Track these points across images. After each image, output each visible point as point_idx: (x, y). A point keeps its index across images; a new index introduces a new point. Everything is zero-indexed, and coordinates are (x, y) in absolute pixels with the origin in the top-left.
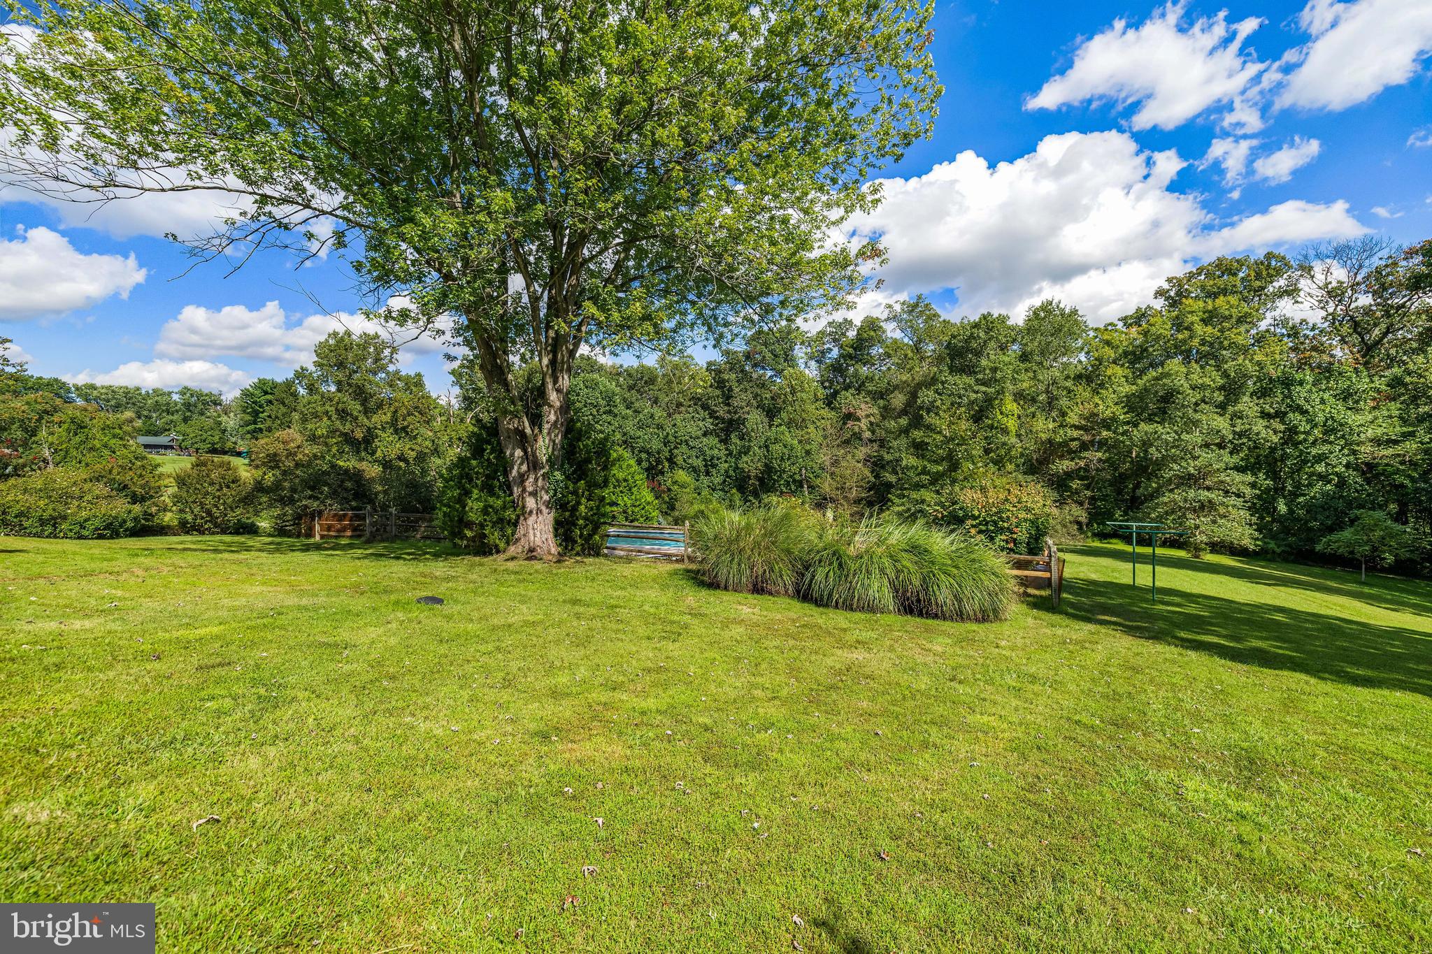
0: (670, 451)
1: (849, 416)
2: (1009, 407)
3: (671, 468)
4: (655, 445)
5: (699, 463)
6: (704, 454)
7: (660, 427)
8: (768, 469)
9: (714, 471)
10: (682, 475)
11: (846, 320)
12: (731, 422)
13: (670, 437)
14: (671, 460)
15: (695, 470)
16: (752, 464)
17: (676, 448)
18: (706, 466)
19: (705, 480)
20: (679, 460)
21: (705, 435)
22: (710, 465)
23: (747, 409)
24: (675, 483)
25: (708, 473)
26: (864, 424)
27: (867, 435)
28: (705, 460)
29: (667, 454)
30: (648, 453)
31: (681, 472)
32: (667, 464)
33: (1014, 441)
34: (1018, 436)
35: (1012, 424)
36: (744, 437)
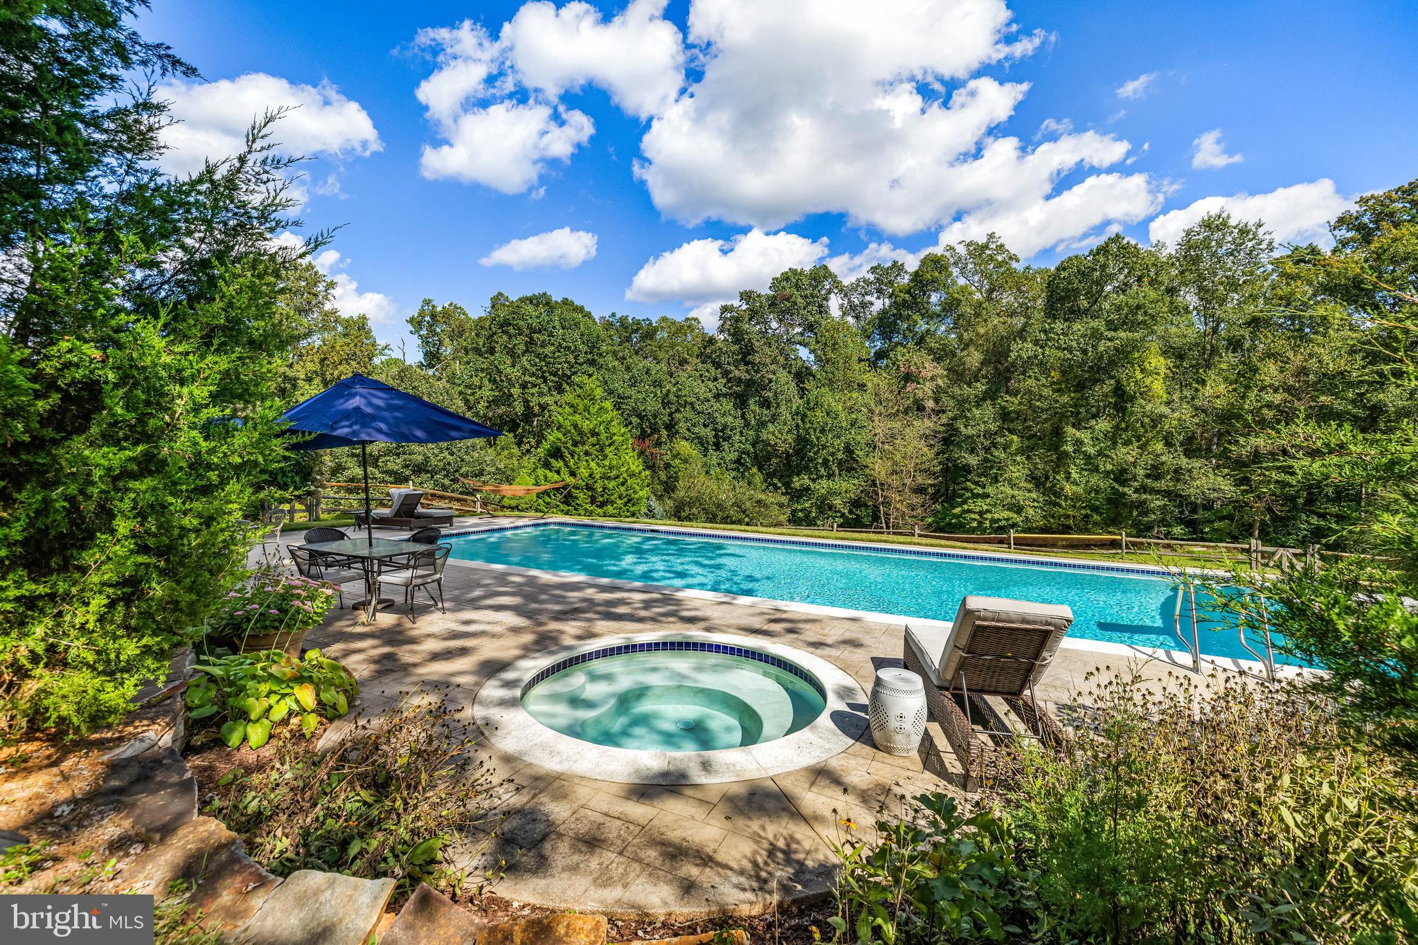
0: (670, 415)
1: (908, 378)
2: (1154, 362)
3: (671, 437)
4: (652, 405)
5: (708, 433)
6: (714, 422)
7: (657, 384)
8: (802, 443)
9: (726, 445)
10: (684, 447)
11: (895, 263)
12: (750, 383)
13: (671, 396)
14: (670, 427)
15: (701, 442)
16: (780, 436)
17: (677, 411)
18: (716, 436)
19: (714, 457)
20: (682, 427)
21: (717, 396)
22: (720, 438)
23: (773, 367)
24: (676, 456)
25: (717, 447)
26: (928, 388)
27: (930, 404)
28: (715, 429)
29: (666, 419)
30: (640, 416)
31: (683, 443)
32: (664, 433)
33: (1165, 410)
34: (1168, 403)
35: (1158, 386)
36: (765, 404)
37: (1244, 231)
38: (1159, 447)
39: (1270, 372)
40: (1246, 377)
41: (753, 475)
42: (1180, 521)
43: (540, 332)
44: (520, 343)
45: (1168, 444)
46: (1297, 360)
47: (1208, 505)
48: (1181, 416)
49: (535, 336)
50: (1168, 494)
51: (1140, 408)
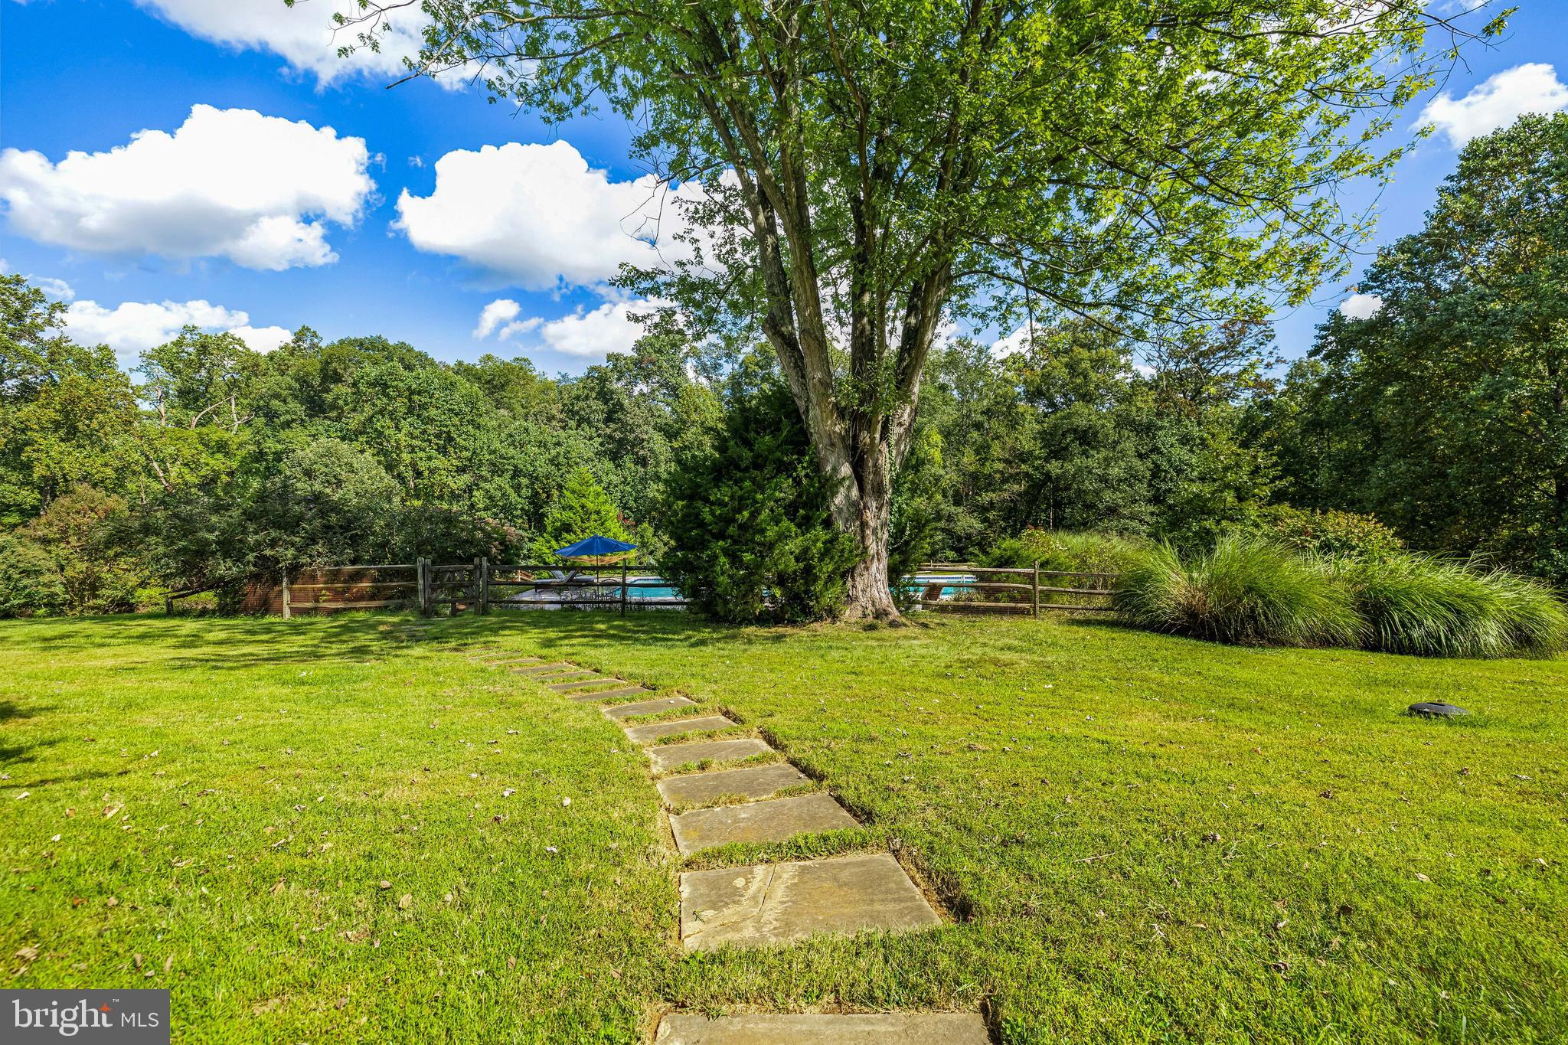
17: (568, 472)
29: (557, 480)
33: (942, 472)
34: (944, 467)
35: (937, 455)
36: (642, 462)
37: (980, 351)
38: (939, 497)
39: (996, 450)
40: (982, 451)
41: (644, 530)
42: (952, 548)
43: (419, 393)
44: (401, 406)
45: (945, 496)
46: (1010, 442)
47: (969, 537)
48: (951, 477)
49: (416, 397)
50: (943, 530)
51: (928, 471)
